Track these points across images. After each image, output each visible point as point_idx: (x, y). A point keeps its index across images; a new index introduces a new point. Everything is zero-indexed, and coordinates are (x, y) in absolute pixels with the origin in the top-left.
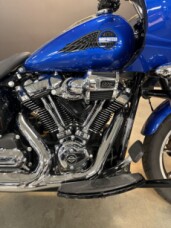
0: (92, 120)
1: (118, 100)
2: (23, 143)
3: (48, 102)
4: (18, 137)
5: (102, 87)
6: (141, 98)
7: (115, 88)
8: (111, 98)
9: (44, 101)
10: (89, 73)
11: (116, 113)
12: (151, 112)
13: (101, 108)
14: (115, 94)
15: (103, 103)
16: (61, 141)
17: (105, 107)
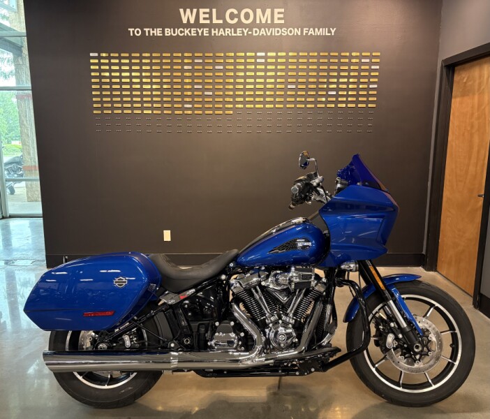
0: (294, 309)
1: (316, 288)
2: (238, 328)
3: (257, 292)
4: (232, 323)
5: (303, 279)
6: (337, 288)
7: (313, 279)
8: (310, 287)
9: (254, 291)
10: (293, 269)
11: (316, 300)
12: (352, 298)
13: (302, 296)
14: (313, 284)
15: (304, 291)
16: (271, 325)
17: (306, 295)
